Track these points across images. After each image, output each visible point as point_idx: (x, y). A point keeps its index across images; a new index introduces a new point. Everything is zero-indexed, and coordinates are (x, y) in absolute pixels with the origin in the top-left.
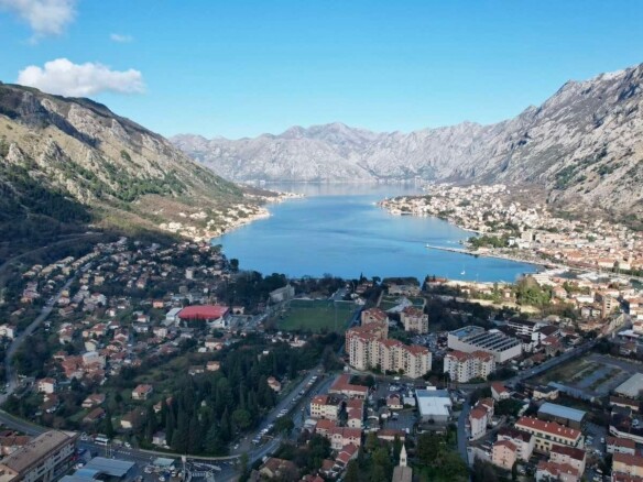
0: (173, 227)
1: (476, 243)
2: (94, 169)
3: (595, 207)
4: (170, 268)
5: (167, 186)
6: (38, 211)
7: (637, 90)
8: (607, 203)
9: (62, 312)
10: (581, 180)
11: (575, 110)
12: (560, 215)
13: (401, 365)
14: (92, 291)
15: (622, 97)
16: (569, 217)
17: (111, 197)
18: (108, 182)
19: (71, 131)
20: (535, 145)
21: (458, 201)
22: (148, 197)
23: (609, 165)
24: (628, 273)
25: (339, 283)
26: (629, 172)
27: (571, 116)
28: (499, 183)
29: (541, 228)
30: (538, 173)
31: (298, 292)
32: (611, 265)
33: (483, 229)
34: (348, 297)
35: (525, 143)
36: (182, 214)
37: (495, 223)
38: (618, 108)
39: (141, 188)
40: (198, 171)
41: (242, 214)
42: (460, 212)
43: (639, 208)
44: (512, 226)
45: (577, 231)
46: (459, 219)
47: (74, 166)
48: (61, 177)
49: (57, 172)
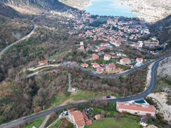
1: (133, 11)
3: (161, 4)
12: (153, 6)
13: (113, 24)
24: (155, 17)
25: (107, 17)
29: (148, 9)
31: (100, 17)
32: (153, 15)
33: (136, 9)
34: (108, 18)
37: (139, 7)
42: (134, 4)
43: (169, 5)
44: (142, 8)
45: (154, 9)
46: (133, 6)
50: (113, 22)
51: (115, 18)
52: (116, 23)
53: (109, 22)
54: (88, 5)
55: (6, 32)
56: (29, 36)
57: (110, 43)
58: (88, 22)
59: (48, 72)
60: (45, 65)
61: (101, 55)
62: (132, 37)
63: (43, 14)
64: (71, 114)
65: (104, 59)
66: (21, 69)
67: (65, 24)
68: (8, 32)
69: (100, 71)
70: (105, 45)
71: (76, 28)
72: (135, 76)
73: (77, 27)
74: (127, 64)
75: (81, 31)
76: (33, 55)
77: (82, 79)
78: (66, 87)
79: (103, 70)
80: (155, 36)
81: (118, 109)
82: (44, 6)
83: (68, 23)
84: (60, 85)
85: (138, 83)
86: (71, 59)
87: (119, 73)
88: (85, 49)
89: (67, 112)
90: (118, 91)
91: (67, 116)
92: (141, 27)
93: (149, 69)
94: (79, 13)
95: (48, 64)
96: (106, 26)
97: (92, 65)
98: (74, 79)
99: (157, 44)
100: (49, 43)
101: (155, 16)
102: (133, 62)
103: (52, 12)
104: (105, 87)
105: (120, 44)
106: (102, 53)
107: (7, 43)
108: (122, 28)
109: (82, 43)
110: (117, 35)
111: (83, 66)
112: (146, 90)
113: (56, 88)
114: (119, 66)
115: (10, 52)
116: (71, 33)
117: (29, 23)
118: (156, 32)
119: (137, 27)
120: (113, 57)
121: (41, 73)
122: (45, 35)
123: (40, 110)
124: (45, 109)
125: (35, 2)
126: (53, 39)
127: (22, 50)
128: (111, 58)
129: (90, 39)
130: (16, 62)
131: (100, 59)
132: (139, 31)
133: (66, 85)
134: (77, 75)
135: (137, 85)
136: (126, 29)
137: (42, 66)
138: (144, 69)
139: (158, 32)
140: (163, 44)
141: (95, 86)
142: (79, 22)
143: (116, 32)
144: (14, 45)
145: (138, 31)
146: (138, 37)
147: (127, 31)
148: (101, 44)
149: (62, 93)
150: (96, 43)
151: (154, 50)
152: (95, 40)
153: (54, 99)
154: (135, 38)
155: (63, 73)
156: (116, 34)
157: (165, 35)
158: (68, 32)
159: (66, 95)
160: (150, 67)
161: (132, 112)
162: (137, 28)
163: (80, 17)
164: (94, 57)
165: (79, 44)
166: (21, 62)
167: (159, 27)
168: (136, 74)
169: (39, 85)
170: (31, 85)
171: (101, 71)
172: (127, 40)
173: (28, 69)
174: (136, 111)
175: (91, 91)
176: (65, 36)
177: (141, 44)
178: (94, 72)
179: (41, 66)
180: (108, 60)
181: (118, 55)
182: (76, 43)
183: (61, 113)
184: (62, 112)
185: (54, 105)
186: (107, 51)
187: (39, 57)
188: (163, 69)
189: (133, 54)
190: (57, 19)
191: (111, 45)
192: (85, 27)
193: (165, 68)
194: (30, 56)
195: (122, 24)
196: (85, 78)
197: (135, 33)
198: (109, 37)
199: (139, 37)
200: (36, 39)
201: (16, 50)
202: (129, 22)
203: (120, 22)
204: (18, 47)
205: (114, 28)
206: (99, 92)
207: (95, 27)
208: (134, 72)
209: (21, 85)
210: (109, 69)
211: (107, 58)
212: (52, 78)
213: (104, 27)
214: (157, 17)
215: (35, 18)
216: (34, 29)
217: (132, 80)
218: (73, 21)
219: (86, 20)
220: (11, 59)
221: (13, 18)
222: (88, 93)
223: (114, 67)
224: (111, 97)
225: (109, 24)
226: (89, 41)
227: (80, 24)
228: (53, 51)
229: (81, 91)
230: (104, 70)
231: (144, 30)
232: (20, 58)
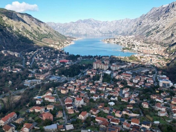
0: (52, 46)
1: (124, 49)
2: (32, 32)
3: (154, 41)
4: (54, 54)
5: (48, 36)
6: (23, 41)
7: (169, 10)
8: (157, 40)
9: (36, 61)
10: (152, 34)
11: (154, 15)
12: (146, 43)
13: (103, 68)
14: (40, 58)
15: (166, 12)
16: (147, 43)
17: (37, 39)
18: (35, 35)
19: (25, 22)
20: (143, 25)
21: (122, 40)
22: (45, 38)
23: (159, 30)
24: (156, 55)
25: (92, 57)
26: (163, 32)
27: (153, 17)
28: (133, 35)
29: (140, 46)
30: (143, 32)
31: (83, 58)
32: (153, 53)
33: (127, 46)
34: (94, 59)
35: (140, 24)
36: (53, 43)
37: (130, 45)
38: (164, 15)
39: (43, 36)
40: (55, 32)
41: (67, 43)
42: (122, 42)
43: (164, 41)
45: (149, 46)
47: (28, 31)
48: (25, 34)
49: (24, 32)
50: (103, 65)
51: (103, 58)
52: (108, 67)
53: (96, 66)
58: (63, 66)
67: (9, 74)
71: (27, 83)
92: (150, 72)
94: (54, 53)
96: (92, 73)
103: (3, 52)
108: (122, 77)
132: (154, 81)
136: (130, 79)
142: (47, 67)
143: (113, 89)
162: (147, 75)
163: (53, 59)
195: (118, 68)
203: (113, 64)
205: (107, 78)
219: (60, 62)
225: (97, 70)
227: (45, 72)
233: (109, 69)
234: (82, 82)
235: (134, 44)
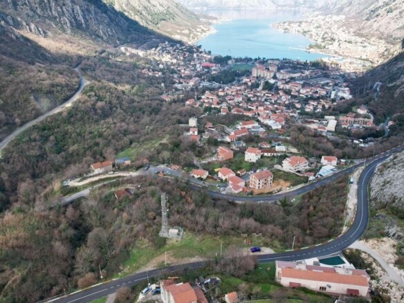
0: (178, 37)
1: (311, 47)
2: (140, 9)
3: (376, 31)
4: (188, 53)
5: (167, 16)
10: (377, 16)
12: (358, 35)
13: (265, 76)
16: (361, 35)
17: (150, 23)
18: (147, 16)
21: (315, 26)
22: (163, 22)
23: (393, 8)
24: (364, 60)
25: (251, 59)
26: (400, 13)
29: (346, 41)
31: (236, 61)
32: (359, 57)
33: (320, 41)
34: (253, 63)
36: (179, 31)
37: (326, 38)
39: (159, 18)
42: (314, 31)
43: (396, 32)
44: (333, 40)
45: (361, 43)
46: (311, 35)
47: (134, 8)
48: (133, 14)
49: (130, 12)
50: (265, 72)
51: (269, 62)
52: (272, 75)
53: (256, 73)
54: (207, 34)
55: (17, 95)
56: (69, 105)
57: (258, 121)
58: (208, 72)
59: (113, 190)
60: (106, 172)
61: (238, 149)
62: (312, 107)
63: (103, 55)
64: (168, 291)
65: (246, 159)
66: (49, 182)
67: (154, 78)
68: (21, 96)
69: (236, 187)
70: (247, 126)
71: (179, 86)
72: (320, 199)
73: (181, 83)
74: (300, 169)
75: (191, 93)
76: (77, 150)
77: (192, 206)
78: (155, 227)
79: (242, 184)
80: (364, 104)
81: (280, 279)
82: (105, 34)
83: (160, 73)
84: (142, 220)
85: (327, 216)
86: (168, 159)
87: (280, 193)
88: (199, 136)
89: (157, 286)
90: (280, 234)
91: (157, 297)
92: (331, 84)
93: (352, 183)
94: (187, 51)
95: (114, 171)
96: (250, 81)
97: (217, 173)
98: (175, 207)
99: (370, 123)
100: (115, 121)
101: (364, 57)
102: (313, 165)
103: (123, 49)
104: (249, 226)
105: (283, 123)
106: (241, 145)
107: (17, 120)
108: (288, 87)
109: (193, 122)
110: (276, 101)
111: (196, 176)
112: (346, 233)
113: (132, 229)
114: (281, 175)
115: (23, 142)
116: (167, 98)
117: (70, 75)
118: (368, 94)
119: (322, 83)
120: (266, 154)
121: (97, 192)
122: (106, 102)
123: (93, 281)
124: (106, 278)
125: (84, 25)
126: (125, 111)
127: (52, 138)
128: (262, 156)
129: (213, 111)
130: (37, 166)
131: (237, 159)
132: (327, 93)
133: (155, 221)
134: (182, 197)
135: (325, 221)
136: (297, 89)
137: (99, 174)
138: (340, 182)
139: (370, 95)
140: (384, 122)
141: (225, 223)
142: (187, 72)
143: (272, 95)
144: (34, 126)
145: (323, 93)
146: (323, 106)
147: (298, 92)
148: (237, 124)
149: (146, 240)
150: (227, 122)
151: (364, 138)
152: (224, 114)
153: (126, 255)
154: (318, 110)
155: (148, 193)
156: (273, 101)
157: (388, 102)
158: (161, 94)
159: (156, 244)
160: (354, 178)
161: (314, 285)
162: (323, 86)
163: (190, 61)
164: (223, 153)
165: (187, 123)
166: (49, 166)
167: (374, 83)
168: (321, 193)
169: (92, 220)
170: (73, 221)
171: (239, 187)
172: (299, 113)
173: (66, 184)
174: (324, 284)
175: (216, 234)
176: (154, 104)
177: (331, 123)
178: (222, 189)
179: (96, 175)
180: (255, 161)
181: (277, 148)
182: (180, 122)
183: (143, 289)
184: (146, 286)
185: (126, 270)
186: (252, 140)
187: (91, 154)
188: (384, 182)
189: (312, 147)
190: (135, 66)
191: (263, 125)
192: (200, 83)
193: (389, 180)
194: (70, 152)
195: (287, 76)
196: (201, 203)
197: (318, 99)
198: (257, 108)
199: (327, 106)
200: (86, 113)
201: (38, 137)
202: (302, 73)
203: (282, 71)
204: (44, 130)
205: (268, 87)
206: (235, 238)
207: (223, 83)
208: (317, 189)
209: (48, 221)
210: (258, 182)
211: (251, 156)
212: (123, 204)
213: (246, 83)
214: (367, 60)
215: (83, 62)
216: (82, 88)
217: (312, 208)
218: (173, 69)
219: (203, 67)
220: (25, 160)
221: (33, 64)
222: (209, 241)
223: (270, 179)
224: (262, 249)
225: (257, 78)
226: (210, 116)
227: (190, 77)
228: (126, 139)
229: (190, 235)
230: (246, 185)
231: (339, 90)
232: (47, 156)
233: (275, 77)
234: (238, 88)
235: (336, 37)
